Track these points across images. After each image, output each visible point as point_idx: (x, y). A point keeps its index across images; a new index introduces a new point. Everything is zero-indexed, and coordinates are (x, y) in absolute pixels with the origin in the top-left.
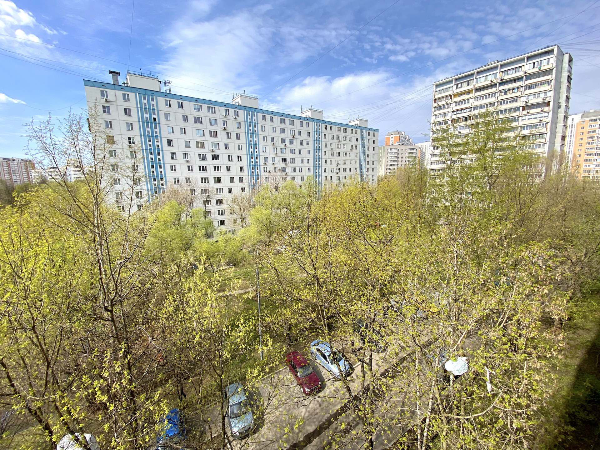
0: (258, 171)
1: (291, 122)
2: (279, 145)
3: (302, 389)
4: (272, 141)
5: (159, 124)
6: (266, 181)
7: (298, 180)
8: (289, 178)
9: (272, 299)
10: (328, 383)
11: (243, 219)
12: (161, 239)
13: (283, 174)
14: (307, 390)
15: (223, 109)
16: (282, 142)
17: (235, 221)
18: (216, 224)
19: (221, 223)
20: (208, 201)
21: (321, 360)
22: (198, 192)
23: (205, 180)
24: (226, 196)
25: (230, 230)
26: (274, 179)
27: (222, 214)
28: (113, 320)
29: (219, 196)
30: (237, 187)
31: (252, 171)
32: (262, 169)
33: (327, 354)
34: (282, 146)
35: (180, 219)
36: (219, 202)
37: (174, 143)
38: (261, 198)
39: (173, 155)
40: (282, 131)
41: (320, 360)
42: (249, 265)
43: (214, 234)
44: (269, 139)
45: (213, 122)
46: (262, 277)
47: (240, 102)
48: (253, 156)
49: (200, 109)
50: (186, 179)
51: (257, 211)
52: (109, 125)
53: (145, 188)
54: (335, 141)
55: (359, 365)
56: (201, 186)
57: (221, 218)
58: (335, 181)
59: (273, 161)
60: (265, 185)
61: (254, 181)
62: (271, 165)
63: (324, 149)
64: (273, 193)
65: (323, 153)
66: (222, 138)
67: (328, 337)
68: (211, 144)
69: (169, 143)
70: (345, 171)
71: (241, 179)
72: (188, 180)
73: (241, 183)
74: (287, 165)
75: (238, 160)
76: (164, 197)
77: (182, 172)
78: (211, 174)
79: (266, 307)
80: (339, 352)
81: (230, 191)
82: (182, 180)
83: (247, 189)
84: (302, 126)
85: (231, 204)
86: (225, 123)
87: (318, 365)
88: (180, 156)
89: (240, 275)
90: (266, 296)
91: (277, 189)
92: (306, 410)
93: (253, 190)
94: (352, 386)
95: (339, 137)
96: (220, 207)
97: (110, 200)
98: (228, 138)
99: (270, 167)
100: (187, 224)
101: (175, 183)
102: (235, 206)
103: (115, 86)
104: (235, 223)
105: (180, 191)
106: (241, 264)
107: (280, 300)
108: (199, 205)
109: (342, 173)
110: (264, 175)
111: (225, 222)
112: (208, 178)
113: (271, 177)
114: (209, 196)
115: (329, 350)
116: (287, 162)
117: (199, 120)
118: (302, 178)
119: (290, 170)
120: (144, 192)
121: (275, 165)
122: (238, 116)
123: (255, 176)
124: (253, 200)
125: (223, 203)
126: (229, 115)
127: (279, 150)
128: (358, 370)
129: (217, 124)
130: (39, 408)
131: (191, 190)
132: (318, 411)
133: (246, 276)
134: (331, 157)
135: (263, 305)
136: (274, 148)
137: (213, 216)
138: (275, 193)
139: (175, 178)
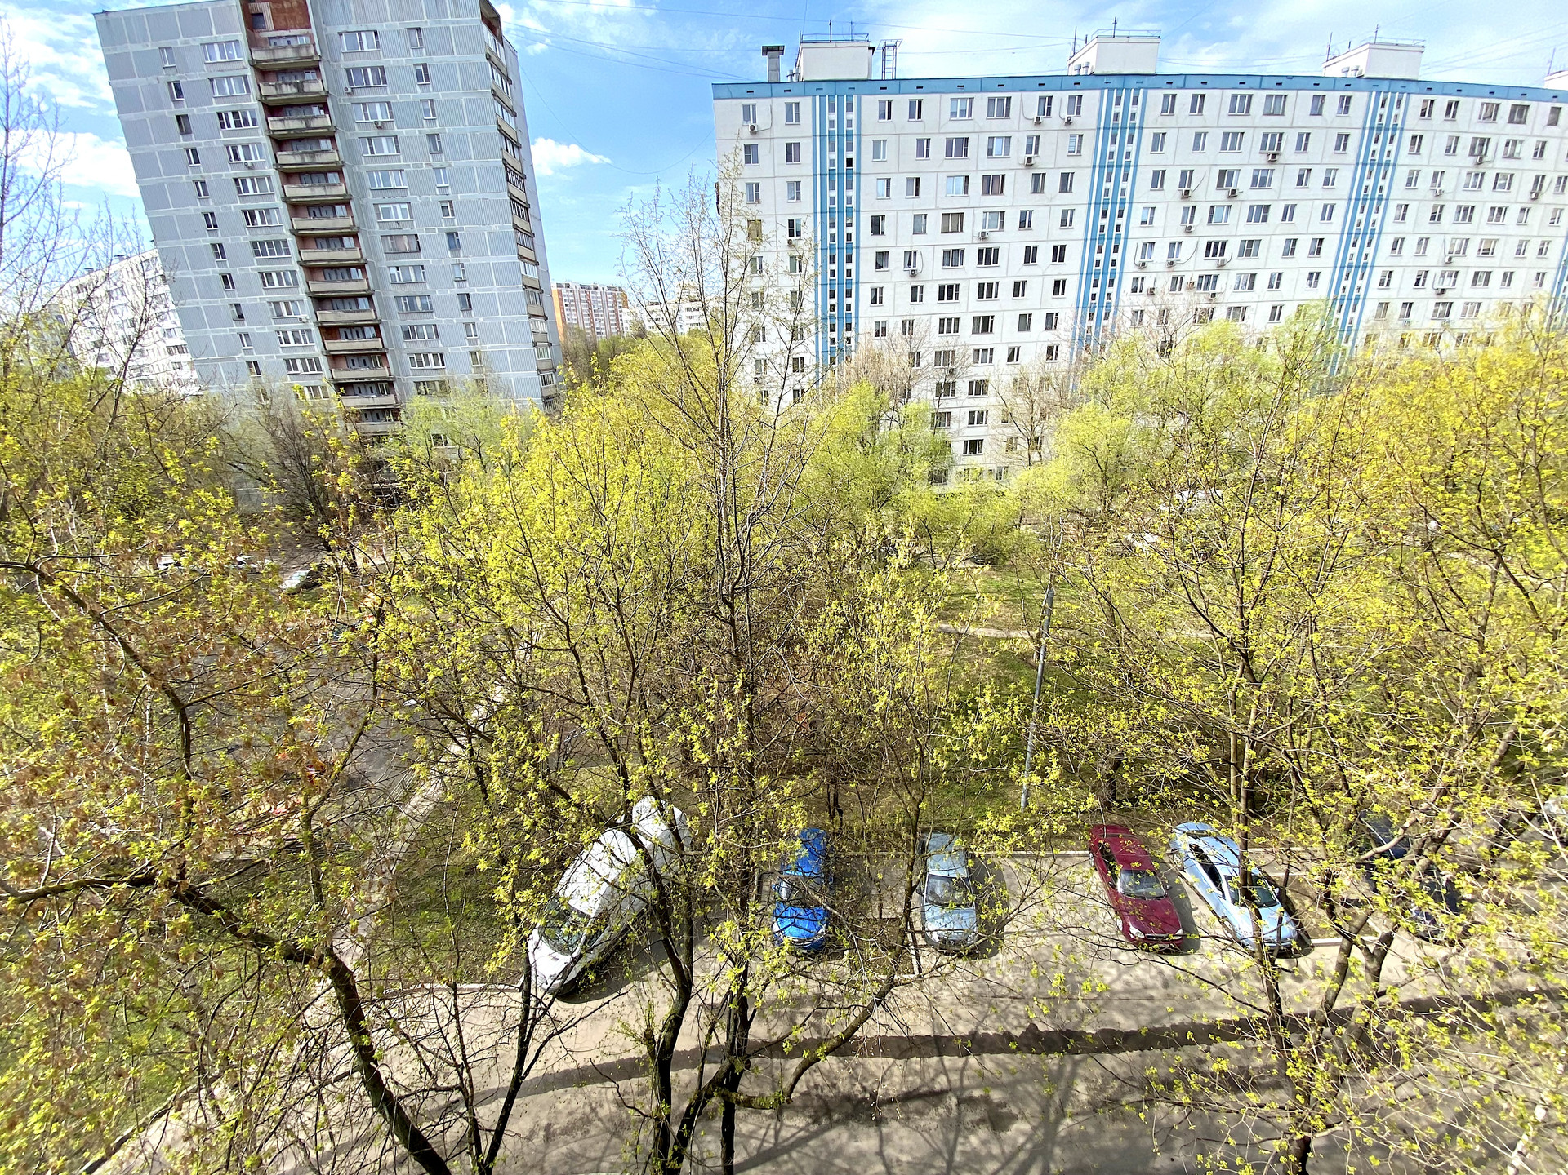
0: (1113, 290)
1: (1276, 105)
2: (1207, 193)
3: (1120, 923)
4: (1182, 185)
5: (858, 174)
6: (1133, 322)
7: (1258, 320)
8: (1220, 313)
9: (1078, 673)
10: (1207, 945)
11: (1036, 439)
12: (831, 474)
13: (1201, 299)
14: (1134, 930)
15: (1032, 99)
16: (1220, 184)
17: (1011, 444)
18: (958, 447)
19: (973, 446)
20: (947, 384)
21: (1197, 875)
22: (928, 359)
23: (948, 325)
24: (998, 373)
25: (995, 467)
26: (1164, 315)
27: (980, 421)
28: (732, 623)
29: (979, 372)
30: (1035, 341)
31: (1093, 290)
32: (1127, 284)
33: (1223, 871)
34: (1220, 197)
35: (877, 429)
36: (977, 388)
37: (887, 225)
38: (1103, 378)
39: (881, 259)
40: (1232, 141)
41: (1195, 876)
42: (1031, 573)
43: (952, 474)
44: (1172, 180)
45: (998, 146)
46: (1060, 610)
47: (1093, 64)
48: (1105, 241)
49: (966, 113)
50: (904, 323)
51: (1084, 420)
52: (754, 192)
53: (812, 348)
54: (1464, 159)
55: (1335, 944)
56: (938, 341)
57: (975, 432)
58: (1423, 320)
59: (1171, 255)
60: (1125, 338)
61: (1093, 323)
62: (1162, 267)
63: (1399, 193)
64: (1150, 363)
65: (1393, 210)
66: (1016, 195)
67: (1241, 826)
68: (982, 216)
69: (877, 226)
70: (1481, 283)
71: (1051, 320)
72: (907, 326)
73: (1049, 333)
74: (1221, 266)
75: (1054, 260)
76: (849, 373)
77: (896, 305)
78: (968, 306)
79: (1060, 691)
80: (1272, 882)
81: (1013, 356)
82: (894, 327)
83: (1064, 352)
84: (1317, 111)
85: (1008, 396)
86: (1033, 145)
87: (1186, 887)
88: (896, 260)
89: (999, 591)
90: (1062, 662)
91: (1166, 348)
92: (1120, 975)
93: (1084, 355)
94: (1289, 987)
95: (1484, 142)
96: (977, 403)
97: (745, 375)
98: (1035, 191)
99: (1158, 275)
100: (890, 442)
101: (877, 335)
102: (1019, 400)
103: (774, 86)
104: (1009, 449)
105: (885, 356)
106: (1008, 563)
107: (1105, 682)
108: (924, 395)
109: (1463, 292)
110: (1128, 302)
111: (985, 447)
112: (957, 320)
113: (1152, 308)
114: (952, 372)
115: (1235, 861)
116: (1227, 255)
117: (958, 147)
118: (1276, 312)
119: (1233, 282)
120: (809, 361)
121: (1177, 268)
122: (1078, 113)
123: (1097, 307)
124: (1075, 386)
125: (985, 393)
126: (1049, 114)
127: (1202, 213)
128: (1326, 954)
129: (1007, 153)
130: (616, 738)
131: (911, 354)
132: (1153, 993)
133: (1017, 597)
134: (1426, 227)
135: (1049, 682)
136: (1186, 209)
137: (954, 426)
138: (1154, 361)
139: (877, 323)
